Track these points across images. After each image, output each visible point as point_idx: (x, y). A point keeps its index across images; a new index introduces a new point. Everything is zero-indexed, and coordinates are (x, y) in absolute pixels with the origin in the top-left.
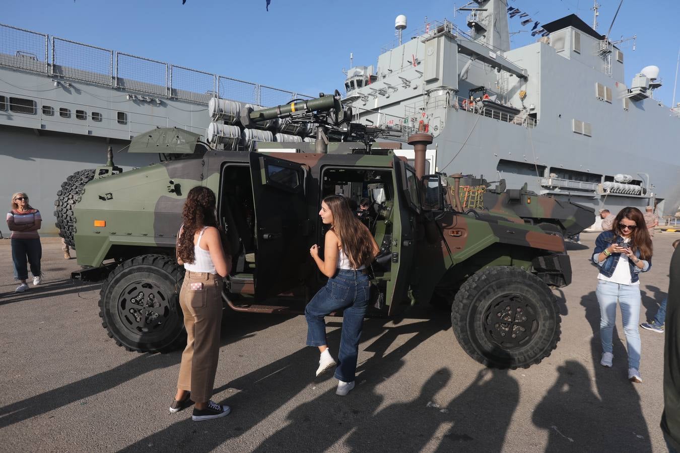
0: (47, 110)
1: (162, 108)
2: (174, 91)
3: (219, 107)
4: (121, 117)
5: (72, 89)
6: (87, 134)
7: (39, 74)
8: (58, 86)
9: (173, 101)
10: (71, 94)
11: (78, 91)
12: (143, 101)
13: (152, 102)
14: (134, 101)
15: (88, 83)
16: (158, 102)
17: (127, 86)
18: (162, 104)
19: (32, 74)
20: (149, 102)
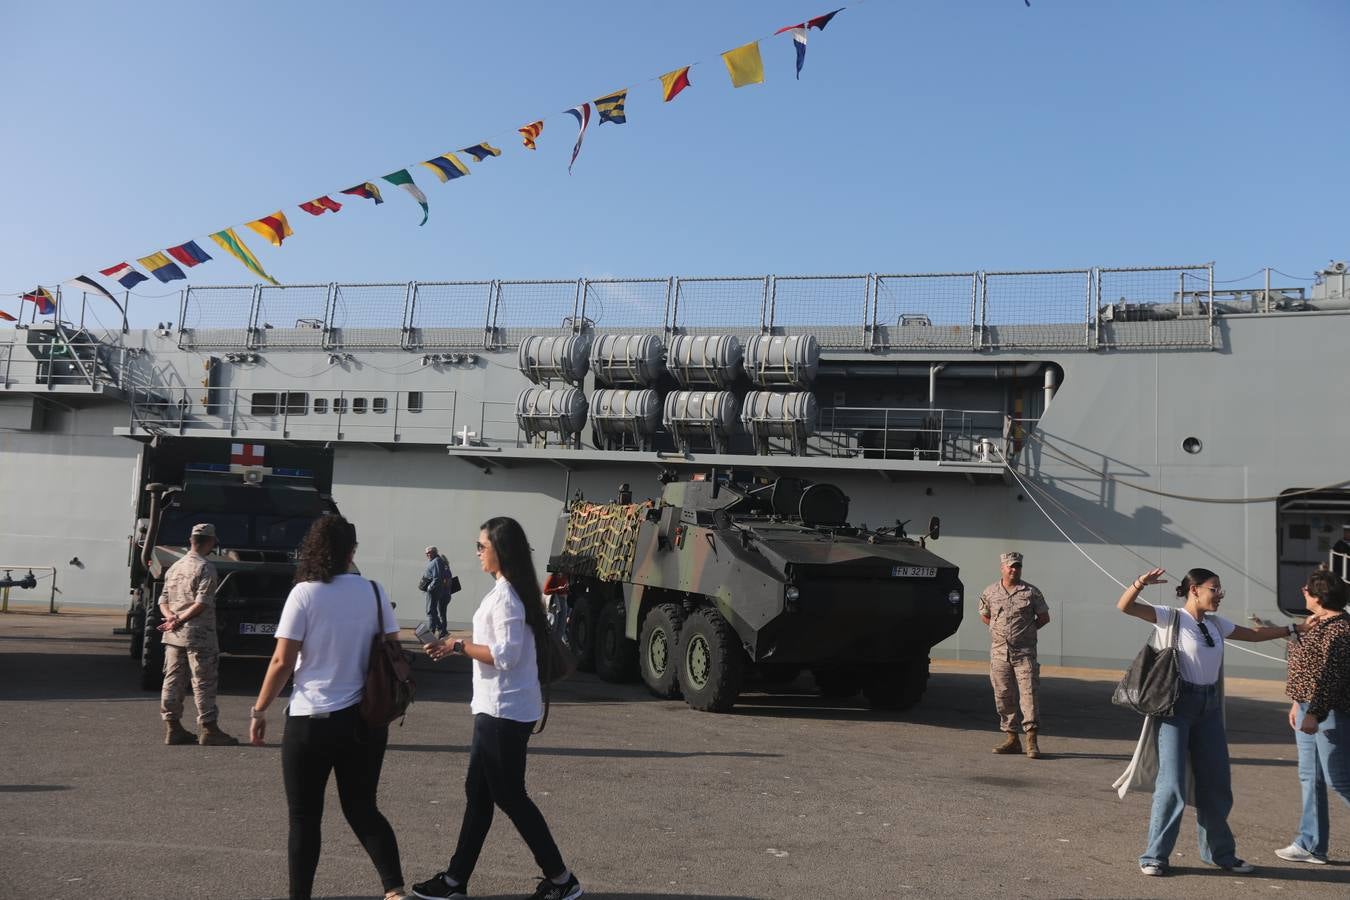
0: (320, 405)
1: (478, 369)
2: (496, 332)
3: (526, 353)
4: (415, 400)
5: (352, 365)
6: (336, 439)
7: (315, 348)
8: (332, 362)
9: (498, 352)
10: (349, 371)
11: (359, 365)
12: (446, 363)
13: (461, 360)
14: (436, 366)
15: (372, 349)
16: (470, 360)
17: (426, 340)
18: (477, 360)
19: (306, 350)
20: (456, 363)
